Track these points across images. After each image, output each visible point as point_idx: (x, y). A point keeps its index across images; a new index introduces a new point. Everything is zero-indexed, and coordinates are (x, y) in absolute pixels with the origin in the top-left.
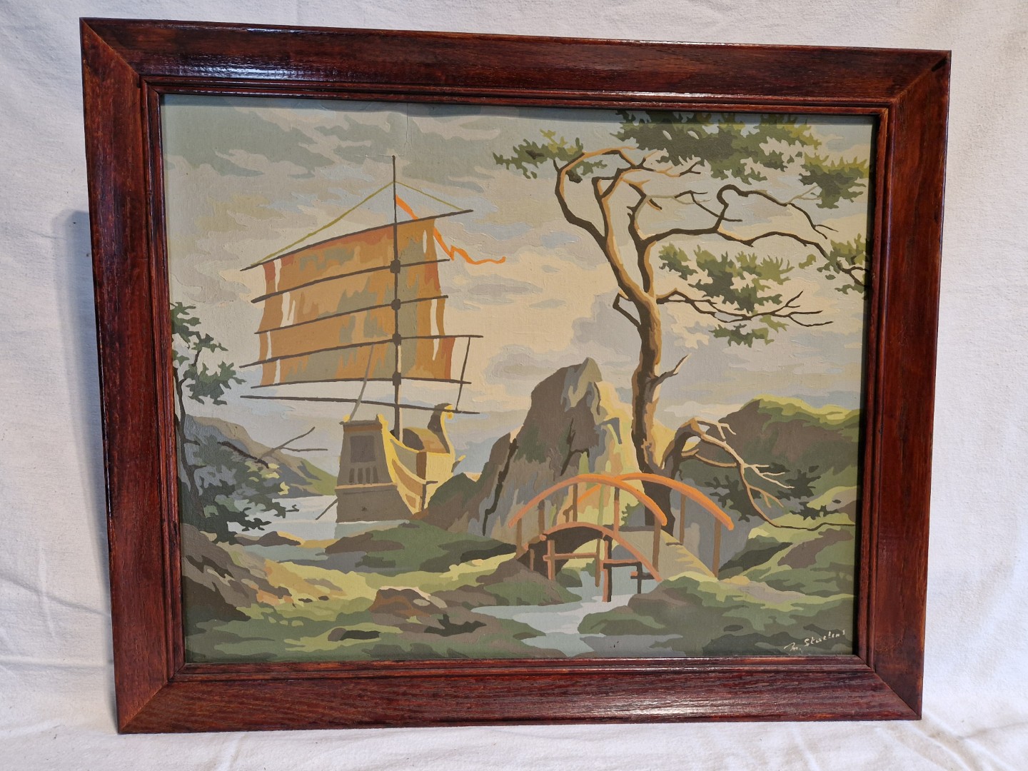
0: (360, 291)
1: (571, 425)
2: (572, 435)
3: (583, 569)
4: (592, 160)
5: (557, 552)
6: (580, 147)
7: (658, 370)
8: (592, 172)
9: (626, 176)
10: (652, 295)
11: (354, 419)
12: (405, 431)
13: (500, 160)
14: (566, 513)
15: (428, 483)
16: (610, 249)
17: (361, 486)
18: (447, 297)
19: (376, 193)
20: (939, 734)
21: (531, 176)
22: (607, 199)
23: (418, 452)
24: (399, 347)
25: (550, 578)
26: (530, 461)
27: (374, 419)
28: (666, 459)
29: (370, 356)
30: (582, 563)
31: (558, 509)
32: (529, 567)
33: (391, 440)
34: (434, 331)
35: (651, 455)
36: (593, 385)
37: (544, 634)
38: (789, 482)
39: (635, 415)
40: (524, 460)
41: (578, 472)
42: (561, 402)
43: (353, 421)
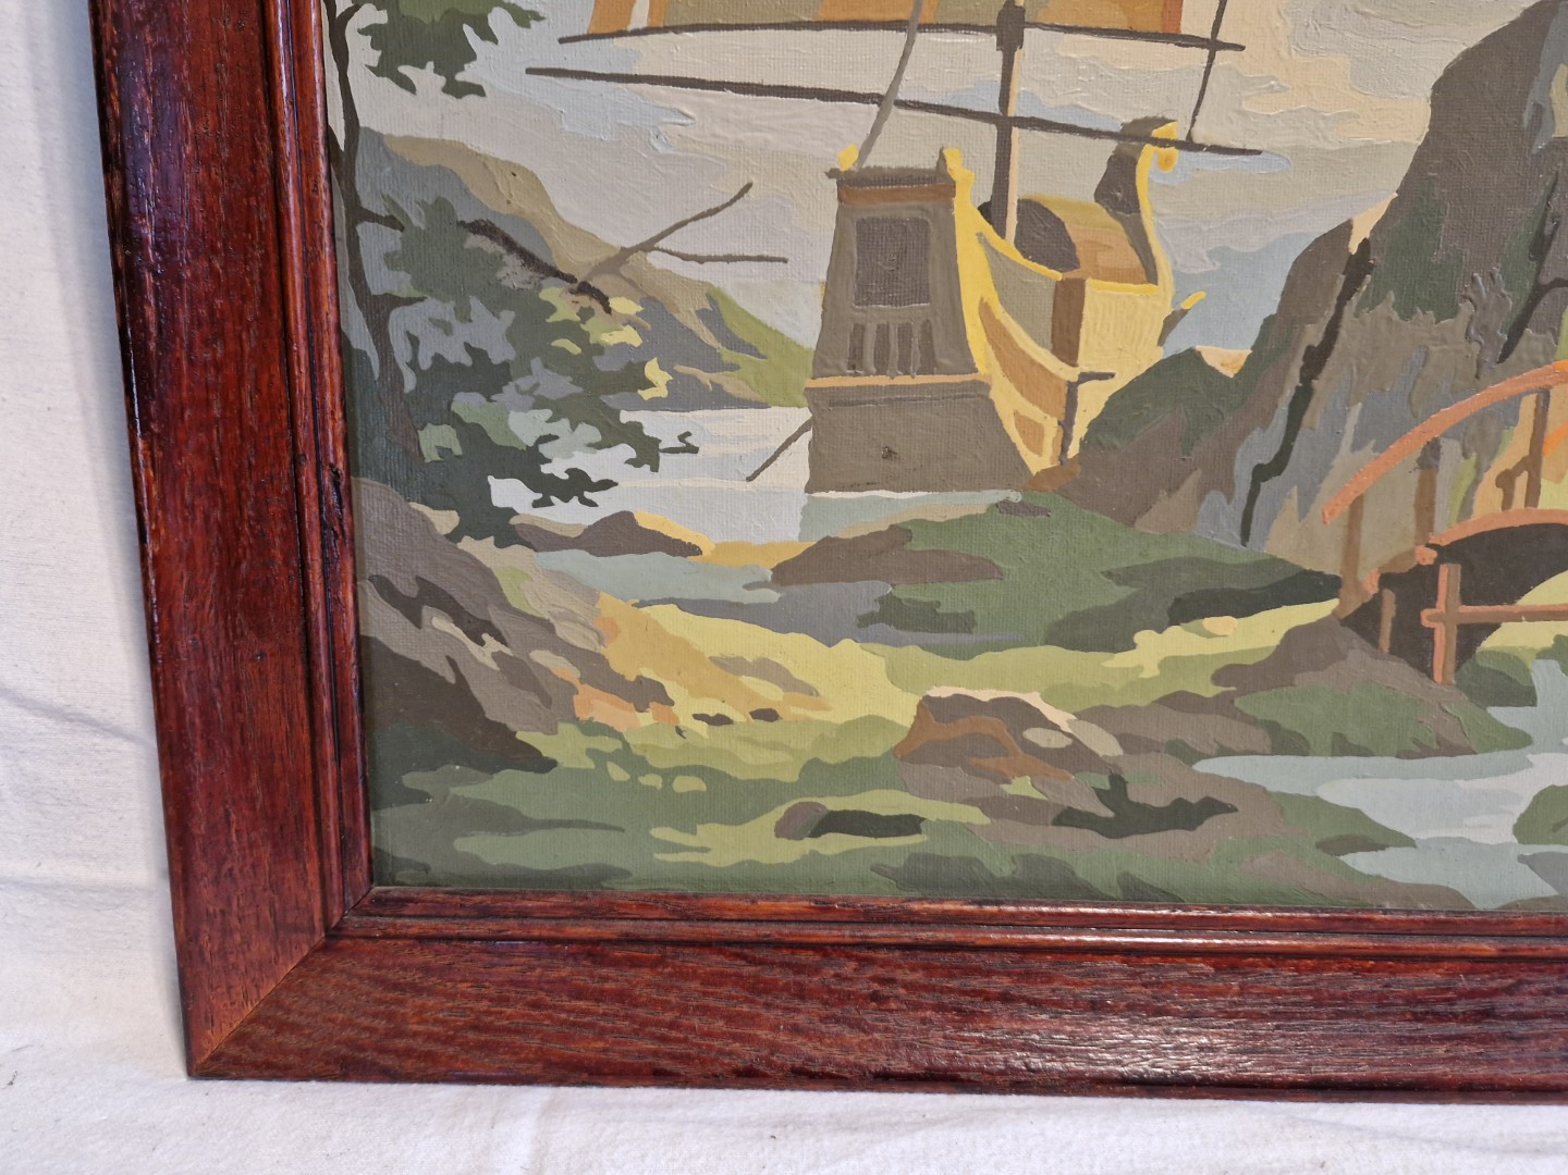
1: (1549, 198)
2: (1548, 229)
3: (1544, 654)
5: (1466, 601)
11: (872, 161)
12: (1024, 205)
14: (1506, 481)
15: (1085, 377)
17: (883, 381)
25: (1438, 676)
26: (1406, 314)
27: (933, 164)
30: (1542, 635)
31: (1479, 470)
32: (1375, 642)
33: (980, 235)
37: (1407, 842)
40: (1387, 309)
41: (1554, 351)
42: (1526, 117)
43: (868, 168)
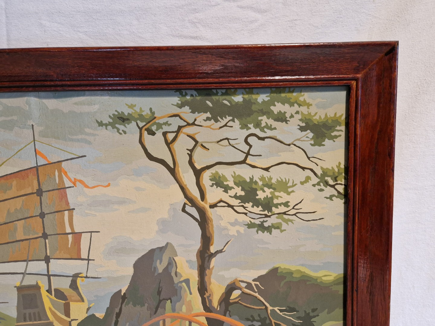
0: (18, 208)
1: (160, 284)
2: (160, 289)
4: (161, 121)
6: (153, 113)
7: (213, 249)
8: (162, 129)
9: (185, 130)
10: (206, 203)
11: (23, 284)
12: (55, 290)
13: (101, 124)
15: (72, 320)
16: (178, 175)
17: (31, 323)
18: (74, 209)
19: (23, 148)
21: (122, 132)
22: (174, 145)
23: (64, 302)
24: (47, 241)
26: (135, 306)
27: (35, 284)
28: (220, 304)
29: (29, 247)
33: (47, 296)
34: (68, 230)
35: (210, 301)
36: (172, 259)
39: (199, 277)
40: (131, 305)
41: (165, 312)
42: (153, 270)
43: (22, 285)
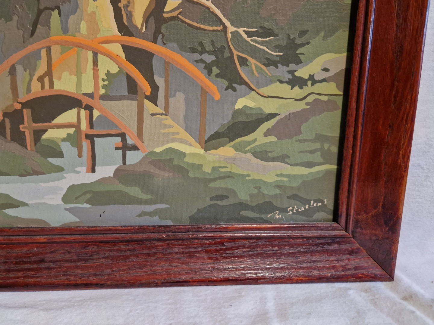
3: (64, 140)
5: (35, 122)
14: (41, 79)
20: (412, 297)
25: (29, 148)
30: (63, 133)
31: (31, 76)
32: (5, 137)
37: (26, 205)
38: (277, 48)
41: (49, 33)
